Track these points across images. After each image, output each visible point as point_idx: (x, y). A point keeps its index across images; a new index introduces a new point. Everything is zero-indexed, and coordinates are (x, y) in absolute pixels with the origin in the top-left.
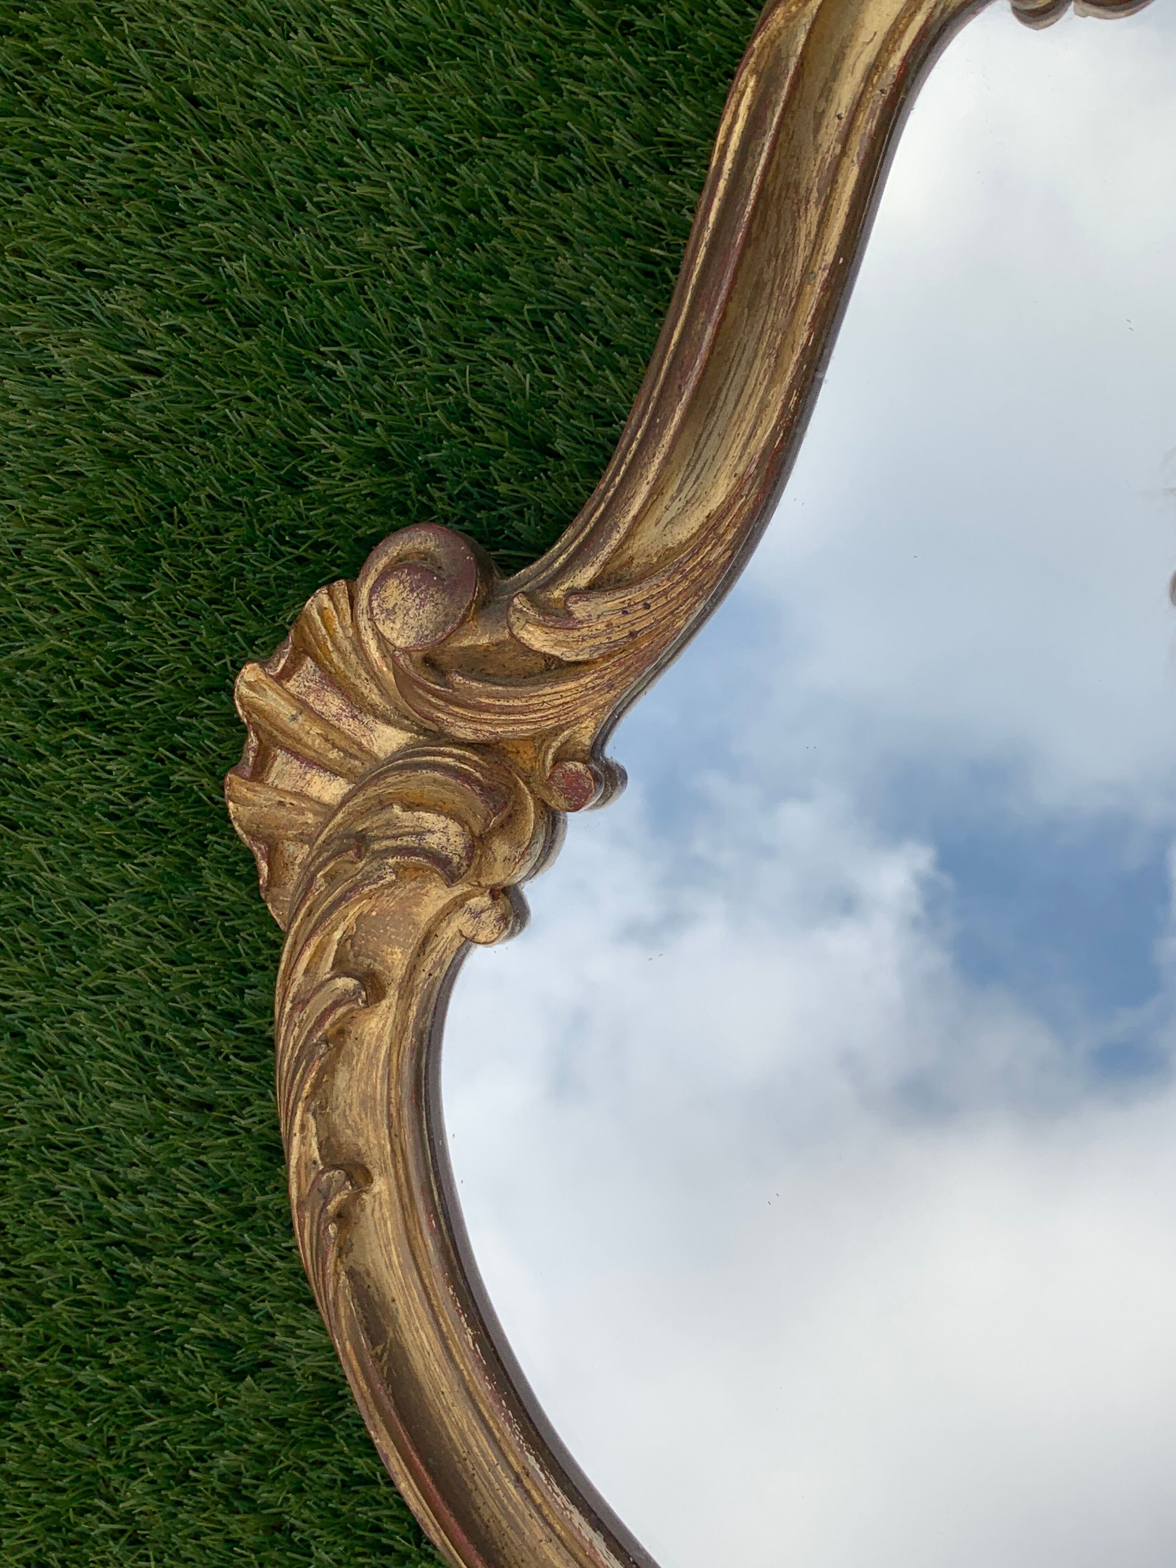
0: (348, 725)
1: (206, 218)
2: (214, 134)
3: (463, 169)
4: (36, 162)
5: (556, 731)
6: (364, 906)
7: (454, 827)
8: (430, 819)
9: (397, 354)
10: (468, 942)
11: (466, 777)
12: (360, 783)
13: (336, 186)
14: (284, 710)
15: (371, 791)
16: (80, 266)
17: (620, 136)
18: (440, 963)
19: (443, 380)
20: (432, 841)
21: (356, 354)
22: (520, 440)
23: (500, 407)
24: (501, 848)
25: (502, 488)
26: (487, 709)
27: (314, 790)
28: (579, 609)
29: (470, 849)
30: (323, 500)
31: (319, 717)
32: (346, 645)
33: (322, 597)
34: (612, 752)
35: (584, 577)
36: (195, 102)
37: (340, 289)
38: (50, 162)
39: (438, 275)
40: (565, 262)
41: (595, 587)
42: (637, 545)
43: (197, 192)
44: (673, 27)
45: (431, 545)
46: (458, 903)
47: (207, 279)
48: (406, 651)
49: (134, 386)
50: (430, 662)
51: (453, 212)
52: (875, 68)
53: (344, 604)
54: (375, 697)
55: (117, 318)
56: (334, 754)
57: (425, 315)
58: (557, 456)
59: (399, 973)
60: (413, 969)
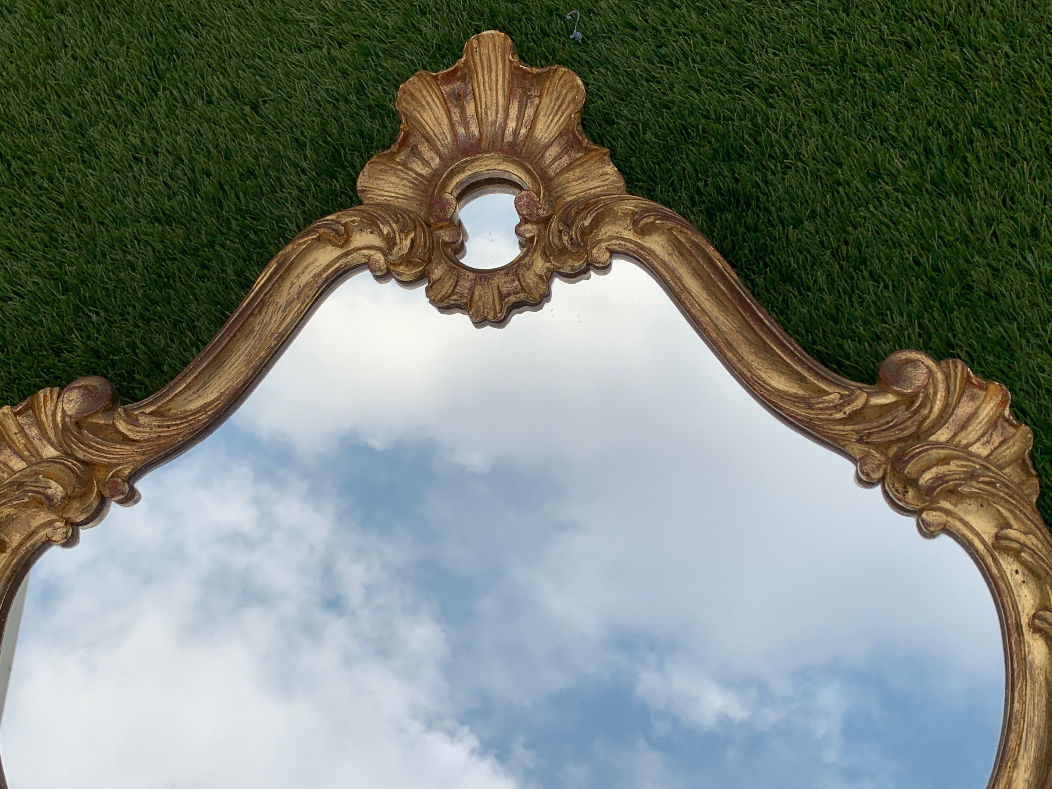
0: (36, 442)
1: (67, 248)
2: (84, 220)
3: (169, 262)
4: (10, 208)
5: (117, 465)
6: (12, 511)
7: (61, 489)
8: (53, 484)
9: (117, 318)
10: (48, 543)
11: (73, 471)
12: (30, 465)
13: (121, 254)
14: (14, 429)
15: (34, 468)
16: (10, 250)
17: (230, 271)
18: (34, 545)
19: (131, 333)
20: (49, 492)
21: (102, 313)
22: (151, 360)
23: (149, 347)
24: (76, 505)
25: (137, 376)
26: (92, 447)
27: (11, 464)
28: (142, 420)
29: (63, 498)
30: (66, 361)
31: (26, 436)
32: (49, 413)
33: (48, 389)
34: (138, 484)
35: (148, 411)
36: (81, 207)
37: (107, 289)
38: (16, 210)
39: (145, 295)
40: (193, 306)
41: (151, 414)
42: (172, 405)
43: (66, 238)
44: (262, 241)
45: (97, 384)
46: (50, 523)
47: (57, 269)
48: (70, 416)
49: (11, 299)
50: (78, 424)
51: (160, 276)
52: (319, 275)
53: (55, 397)
54: (52, 436)
55: (17, 273)
56: (26, 453)
57: (134, 307)
58: (162, 371)
59: (15, 544)
60: (21, 544)
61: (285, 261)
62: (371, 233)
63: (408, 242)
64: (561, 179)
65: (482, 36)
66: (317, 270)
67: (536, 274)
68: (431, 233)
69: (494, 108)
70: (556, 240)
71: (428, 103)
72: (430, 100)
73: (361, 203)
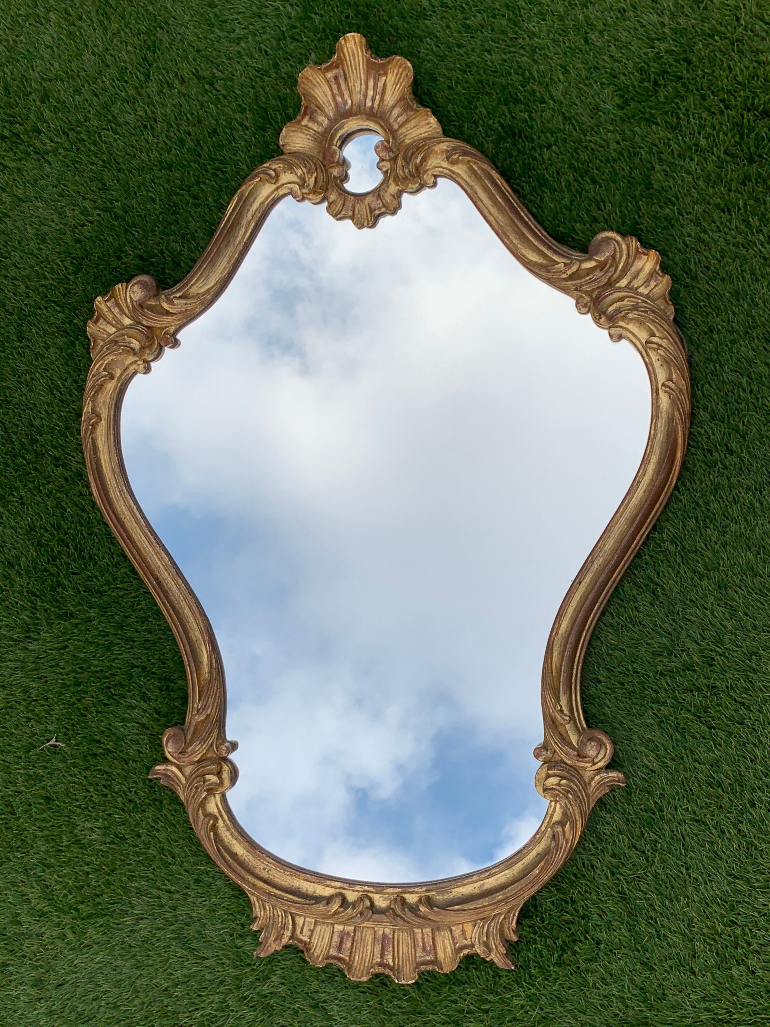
0: (118, 316)
1: (113, 190)
2: (119, 171)
3: (175, 197)
4: (73, 164)
5: (166, 327)
6: (114, 357)
7: (138, 343)
8: (133, 340)
9: (150, 234)
10: (135, 373)
11: (143, 333)
12: (118, 330)
13: (145, 193)
14: (105, 309)
15: (121, 332)
16: (79, 192)
17: (210, 200)
18: (128, 375)
19: (160, 243)
20: (132, 345)
21: (141, 232)
22: (173, 261)
23: (171, 253)
24: (147, 351)
25: (167, 271)
26: (151, 319)
27: (107, 330)
28: (175, 301)
29: (140, 349)
30: (125, 264)
31: (113, 313)
32: (123, 298)
33: (120, 285)
34: (178, 337)
35: (178, 295)
36: (117, 163)
37: (140, 216)
38: (78, 166)
39: (163, 219)
40: (192, 224)
41: (180, 297)
42: (191, 291)
43: (112, 184)
44: (227, 178)
45: (147, 280)
46: (136, 362)
47: (109, 205)
48: (136, 302)
49: (86, 225)
50: (141, 306)
51: (170, 206)
52: (263, 203)
53: (124, 288)
54: (126, 311)
55: (85, 207)
56: (114, 322)
57: (158, 227)
58: (181, 267)
59: (118, 375)
60: (121, 375)
61: (242, 196)
62: (291, 173)
63: (313, 179)
64: (403, 130)
65: (348, 37)
66: (261, 200)
67: (391, 194)
68: (326, 170)
69: (359, 82)
70: (401, 172)
71: (318, 82)
72: (319, 80)
73: (283, 153)
